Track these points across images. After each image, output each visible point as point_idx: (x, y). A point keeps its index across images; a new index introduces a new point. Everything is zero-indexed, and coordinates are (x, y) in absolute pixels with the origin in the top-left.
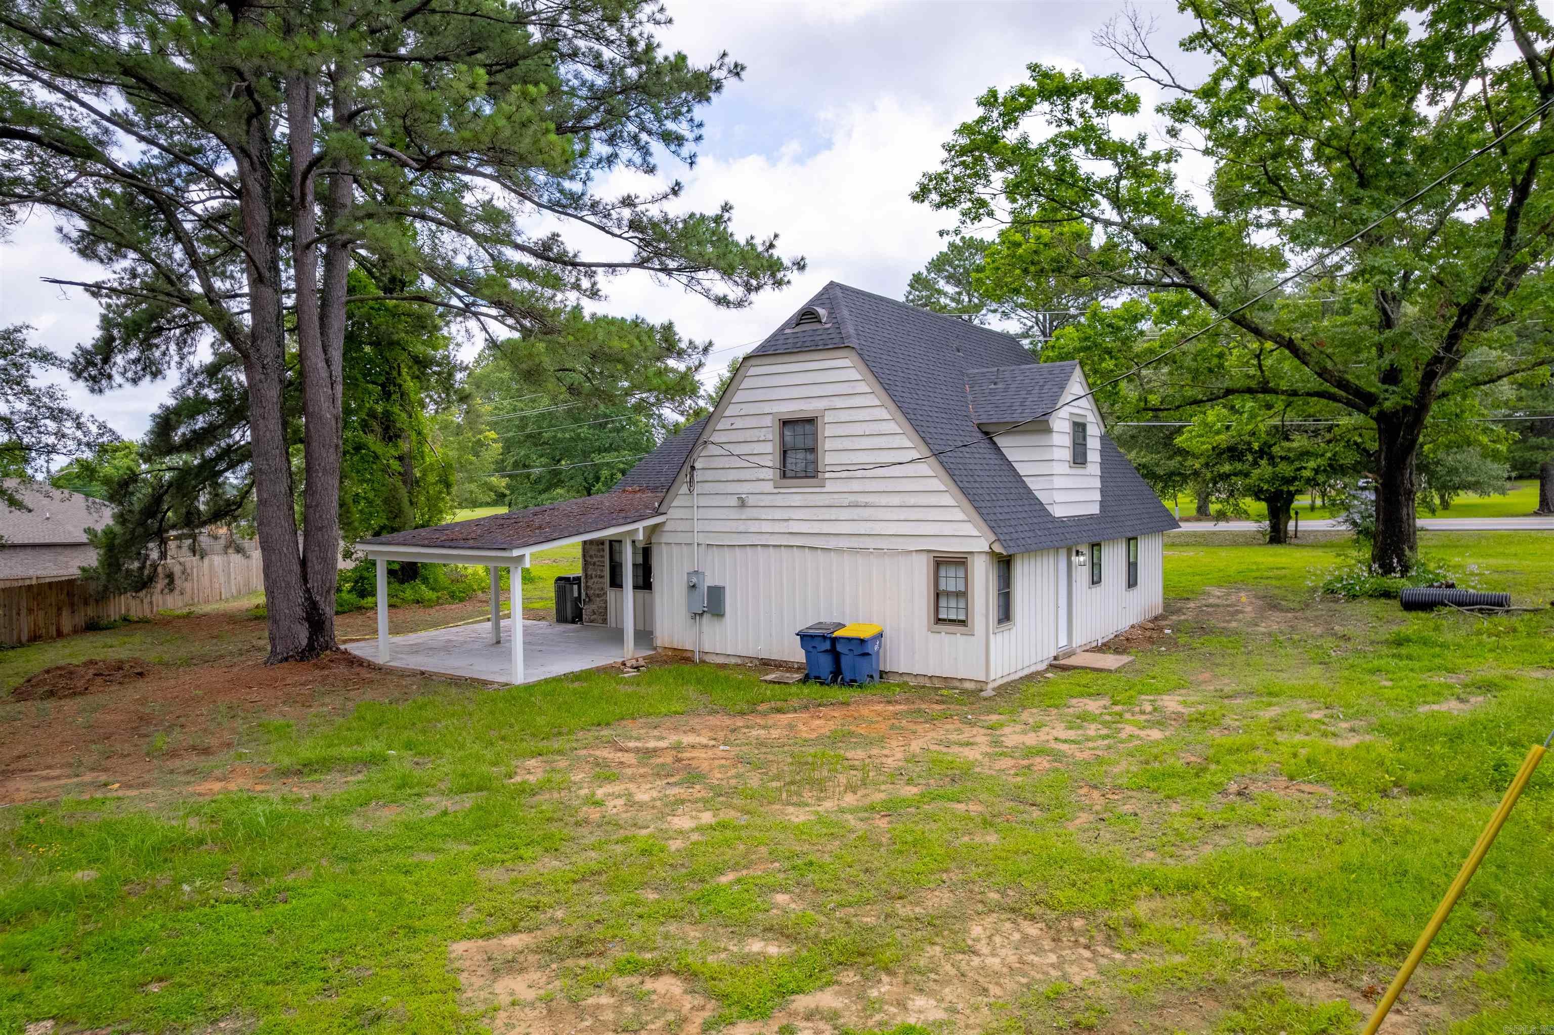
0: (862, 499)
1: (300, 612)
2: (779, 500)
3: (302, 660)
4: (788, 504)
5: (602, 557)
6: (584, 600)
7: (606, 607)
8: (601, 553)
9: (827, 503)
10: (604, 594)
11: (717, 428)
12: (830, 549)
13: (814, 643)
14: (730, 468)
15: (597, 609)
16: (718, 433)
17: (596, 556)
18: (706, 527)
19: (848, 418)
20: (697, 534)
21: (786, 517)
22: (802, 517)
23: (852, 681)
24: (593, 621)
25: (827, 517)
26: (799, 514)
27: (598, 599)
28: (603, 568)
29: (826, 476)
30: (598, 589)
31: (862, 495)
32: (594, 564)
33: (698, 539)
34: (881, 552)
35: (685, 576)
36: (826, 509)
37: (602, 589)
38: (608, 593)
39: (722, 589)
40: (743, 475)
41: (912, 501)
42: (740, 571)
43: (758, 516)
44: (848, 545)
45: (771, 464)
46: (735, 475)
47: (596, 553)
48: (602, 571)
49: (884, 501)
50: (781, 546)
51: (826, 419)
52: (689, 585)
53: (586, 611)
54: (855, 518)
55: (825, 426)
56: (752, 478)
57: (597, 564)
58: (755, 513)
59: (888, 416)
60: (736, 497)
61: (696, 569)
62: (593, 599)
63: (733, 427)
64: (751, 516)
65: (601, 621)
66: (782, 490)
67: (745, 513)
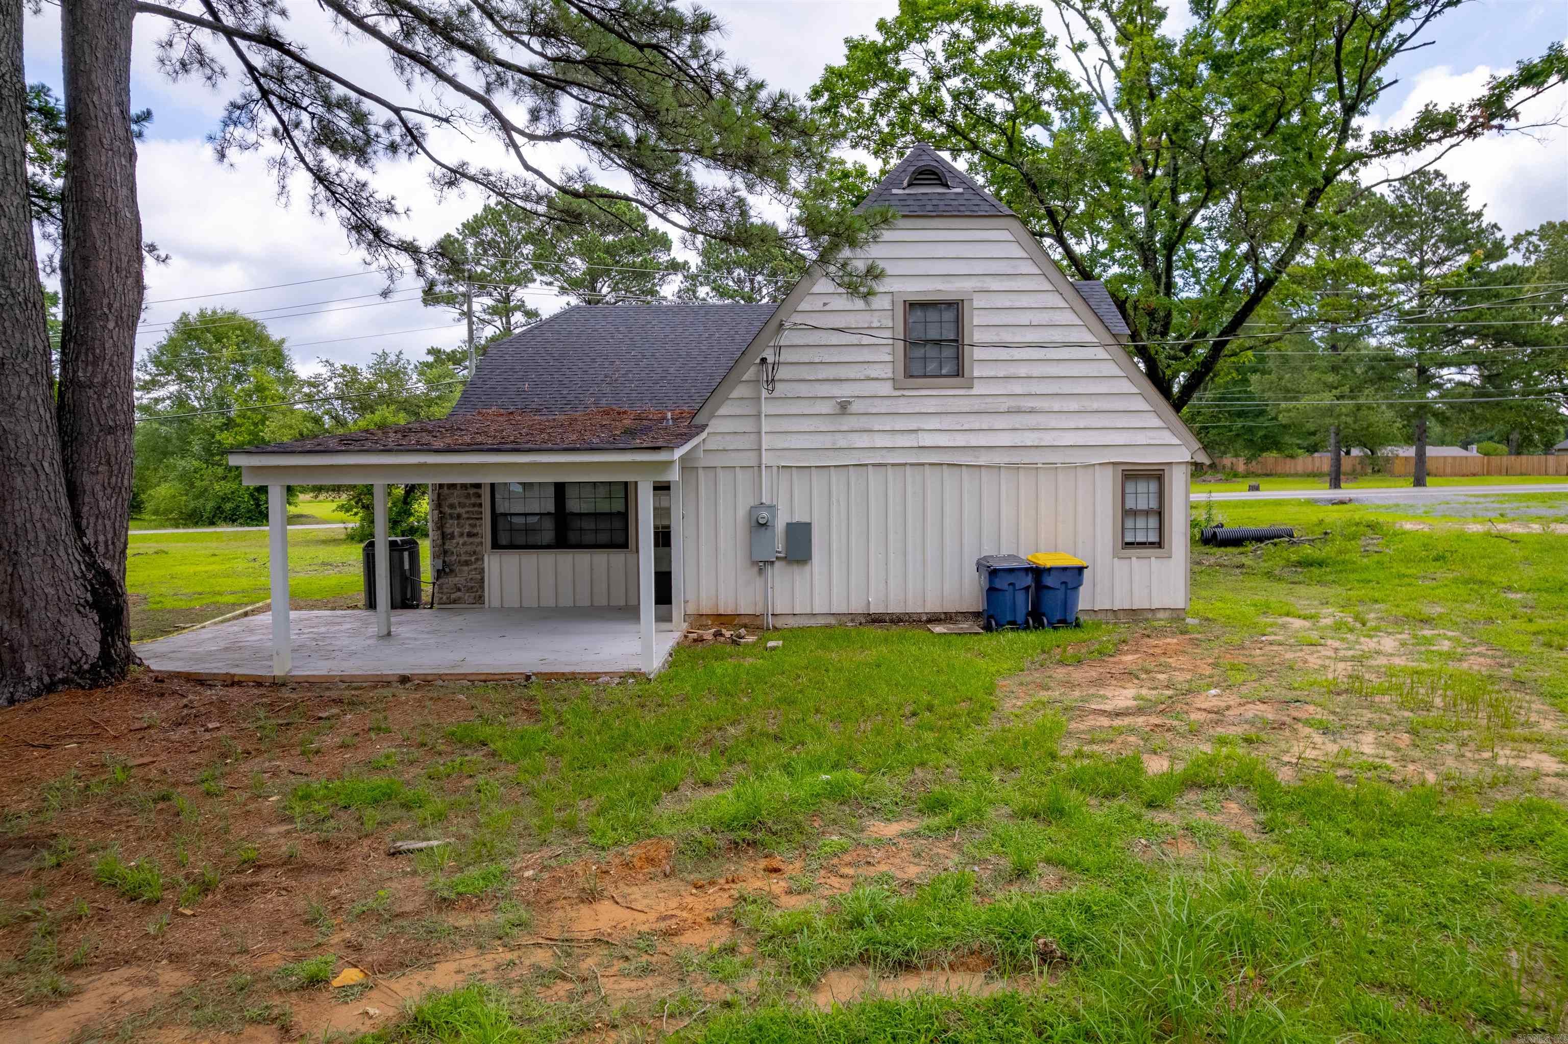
0: (1026, 403)
1: (79, 592)
2: (902, 406)
3: (95, 685)
4: (917, 410)
5: (474, 505)
6: (438, 571)
7: (482, 579)
8: (473, 500)
9: (976, 408)
10: (477, 560)
11: (799, 308)
12: (980, 466)
13: (1011, 579)
14: (821, 363)
15: (464, 582)
16: (801, 315)
17: (461, 505)
18: (780, 442)
19: (1008, 304)
20: (769, 453)
21: (914, 426)
22: (938, 427)
23: (1059, 622)
24: (455, 602)
25: (977, 426)
26: (933, 423)
27: (466, 568)
28: (478, 522)
29: (976, 374)
30: (466, 553)
31: (1027, 398)
32: (459, 517)
33: (766, 459)
34: (1052, 467)
35: (742, 513)
36: (973, 416)
37: (475, 552)
38: (486, 558)
39: (808, 525)
40: (843, 372)
41: (1096, 405)
42: (838, 501)
43: (867, 427)
44: (1007, 460)
45: (889, 358)
46: (831, 372)
47: (463, 500)
48: (474, 526)
49: (1056, 405)
50: (905, 464)
51: (976, 304)
52: (754, 523)
53: (441, 587)
54: (1017, 426)
55: (975, 312)
56: (858, 376)
57: (465, 516)
58: (863, 422)
59: (1063, 304)
60: (833, 402)
61: (764, 501)
62: (457, 568)
63: (826, 308)
64: (857, 427)
65: (471, 600)
66: (906, 393)
67: (848, 423)
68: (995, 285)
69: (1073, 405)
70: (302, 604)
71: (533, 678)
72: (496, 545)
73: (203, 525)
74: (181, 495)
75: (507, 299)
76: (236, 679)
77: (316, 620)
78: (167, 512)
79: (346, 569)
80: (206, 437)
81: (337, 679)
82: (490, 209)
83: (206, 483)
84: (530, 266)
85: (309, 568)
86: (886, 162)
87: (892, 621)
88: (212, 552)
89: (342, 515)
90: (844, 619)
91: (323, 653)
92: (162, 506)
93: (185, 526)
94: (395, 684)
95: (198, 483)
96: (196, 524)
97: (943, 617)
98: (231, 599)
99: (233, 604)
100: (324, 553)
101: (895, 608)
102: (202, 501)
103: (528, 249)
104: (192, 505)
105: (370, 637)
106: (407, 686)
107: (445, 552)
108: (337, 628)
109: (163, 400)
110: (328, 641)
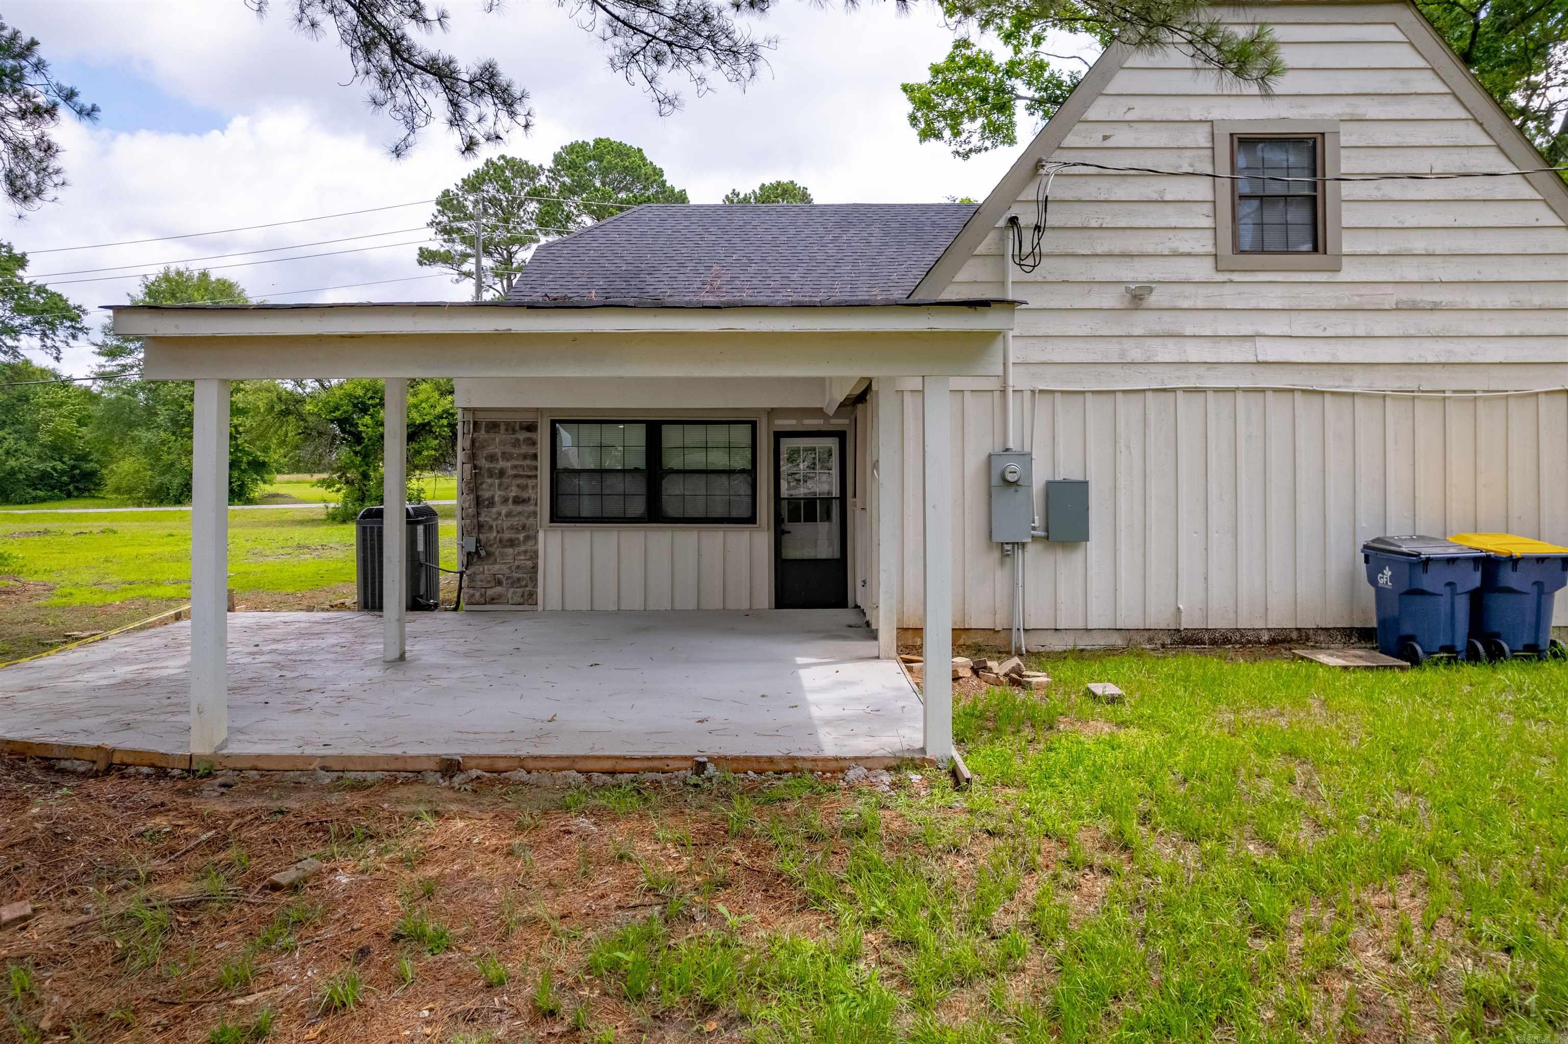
0: (1428, 296)
2: (1229, 297)
4: (1253, 304)
5: (525, 457)
6: (469, 554)
7: (535, 568)
8: (524, 449)
9: (1346, 303)
10: (527, 538)
11: (1066, 143)
12: (1353, 394)
13: (1450, 574)
14: (1101, 228)
15: (506, 571)
16: (1065, 152)
17: (506, 456)
18: (1036, 353)
19: (1394, 141)
20: (1021, 369)
21: (1246, 329)
22: (1286, 331)
23: (1527, 648)
24: (493, 601)
25: (1347, 331)
26: (1278, 326)
27: (510, 551)
28: (530, 482)
29: (1345, 250)
30: (512, 528)
31: (1427, 288)
32: (502, 473)
33: (1016, 379)
34: (1470, 398)
35: (974, 463)
36: (1344, 314)
37: (524, 527)
38: (541, 535)
39: (1082, 487)
40: (1133, 243)
41: (1537, 300)
42: (1128, 447)
43: (1177, 329)
44: (1396, 385)
45: (1208, 222)
46: (1116, 244)
47: (509, 449)
48: (523, 488)
49: (1475, 298)
50: (1234, 390)
51: (1344, 141)
52: (996, 480)
53: (472, 578)
54: (1412, 332)
55: (1343, 153)
56: (1160, 249)
57: (511, 472)
58: (1168, 322)
59: (1485, 140)
60: (1122, 288)
61: (1011, 445)
62: (496, 550)
63: (1108, 144)
64: (1158, 328)
65: (518, 599)
66: (1236, 277)
67: (1141, 323)
68: (1372, 109)
69: (1501, 299)
70: (267, 599)
71: (711, 768)
72: (556, 517)
73: (169, 504)
74: (146, 470)
75: (509, 260)
76: (116, 759)
77: (282, 630)
78: (130, 491)
79: (327, 553)
80: (175, 407)
81: (316, 764)
82: (493, 163)
83: (173, 457)
84: (534, 226)
85: (281, 551)
86: (1017, 51)
87: (1213, 642)
88: (168, 531)
89: (322, 492)
90: (1137, 637)
91: (291, 697)
92: (124, 484)
93: (150, 505)
94: (431, 778)
95: (165, 457)
96: (161, 503)
97: (1294, 635)
98: (170, 591)
99: (170, 599)
100: (299, 534)
101: (1219, 621)
102: (168, 477)
103: (533, 207)
104: (158, 480)
105: (368, 664)
106: (457, 780)
107: (480, 526)
108: (315, 643)
109: (132, 367)
110: (301, 670)
